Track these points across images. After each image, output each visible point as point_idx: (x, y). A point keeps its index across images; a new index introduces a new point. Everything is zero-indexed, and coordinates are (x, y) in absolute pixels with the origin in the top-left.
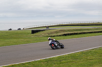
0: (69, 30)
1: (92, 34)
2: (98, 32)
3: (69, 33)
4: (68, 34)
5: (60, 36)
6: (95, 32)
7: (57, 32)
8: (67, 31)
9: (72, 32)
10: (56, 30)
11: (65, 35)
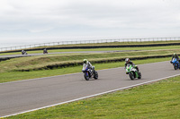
0: (57, 58)
1: (103, 64)
2: (116, 61)
3: (58, 63)
4: (57, 66)
5: (40, 69)
6: (109, 61)
7: (33, 62)
8: (53, 60)
9: (63, 62)
10: (32, 58)
11: (51, 67)
